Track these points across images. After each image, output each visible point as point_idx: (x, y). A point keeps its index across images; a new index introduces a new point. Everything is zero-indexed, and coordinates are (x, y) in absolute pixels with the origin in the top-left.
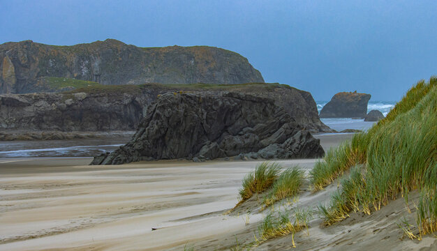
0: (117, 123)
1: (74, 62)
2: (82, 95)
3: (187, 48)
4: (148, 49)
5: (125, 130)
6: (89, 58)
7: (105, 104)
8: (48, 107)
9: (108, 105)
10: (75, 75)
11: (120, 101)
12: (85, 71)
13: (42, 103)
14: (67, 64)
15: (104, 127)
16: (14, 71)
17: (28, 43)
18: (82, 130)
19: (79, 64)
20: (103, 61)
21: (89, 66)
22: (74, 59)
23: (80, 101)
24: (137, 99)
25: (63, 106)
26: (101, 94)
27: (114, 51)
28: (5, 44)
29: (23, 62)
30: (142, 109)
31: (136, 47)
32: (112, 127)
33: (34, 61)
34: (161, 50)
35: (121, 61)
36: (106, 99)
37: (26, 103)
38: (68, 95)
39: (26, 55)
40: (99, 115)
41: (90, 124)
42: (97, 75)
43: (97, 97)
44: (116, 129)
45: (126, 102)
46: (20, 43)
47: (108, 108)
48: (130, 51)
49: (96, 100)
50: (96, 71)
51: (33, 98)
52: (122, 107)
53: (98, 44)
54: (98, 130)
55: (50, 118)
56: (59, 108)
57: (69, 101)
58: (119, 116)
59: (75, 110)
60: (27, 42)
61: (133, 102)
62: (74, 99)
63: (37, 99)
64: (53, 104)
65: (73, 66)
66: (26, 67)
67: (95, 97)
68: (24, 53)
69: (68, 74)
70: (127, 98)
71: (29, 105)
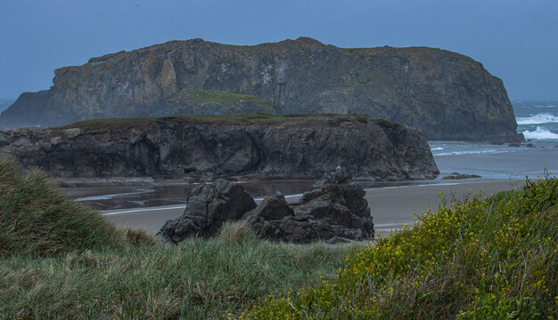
0: (121, 167)
1: (253, 67)
2: (76, 131)
3: (400, 49)
4: (352, 50)
5: (131, 176)
6: (273, 62)
7: (104, 144)
8: (30, 147)
9: (108, 144)
10: (254, 84)
11: (126, 139)
12: (267, 78)
13: (22, 141)
14: (245, 70)
15: (104, 172)
16: (175, 77)
17: (197, 43)
18: (76, 175)
19: (259, 69)
20: (290, 65)
21: (272, 73)
22: (253, 64)
23: (70, 139)
24: (149, 137)
25: (48, 145)
26: (101, 130)
27: (305, 53)
28: (168, 43)
29: (188, 67)
30: (158, 149)
31: (335, 48)
32: (116, 172)
33: (203, 66)
34: (367, 51)
35: (314, 66)
36: (107, 136)
37: (3, 142)
38: (57, 131)
39: (192, 58)
40: (96, 158)
41: (86, 168)
42: (280, 84)
43: (95, 133)
44: (120, 175)
45: (133, 140)
46: (187, 42)
47: (109, 148)
48: (327, 54)
49: (93, 139)
50: (281, 79)
51: (12, 135)
52: (128, 147)
53: (288, 43)
54: (96, 176)
55: (32, 161)
56: (42, 149)
57: (55, 140)
58: (123, 158)
59: (64, 151)
60: (196, 41)
61: (144, 140)
62: (63, 136)
63: (17, 136)
64: (37, 143)
65: (252, 72)
66: (192, 72)
67: (93, 134)
68: (190, 55)
69: (245, 83)
70: (135, 135)
71: (8, 144)
